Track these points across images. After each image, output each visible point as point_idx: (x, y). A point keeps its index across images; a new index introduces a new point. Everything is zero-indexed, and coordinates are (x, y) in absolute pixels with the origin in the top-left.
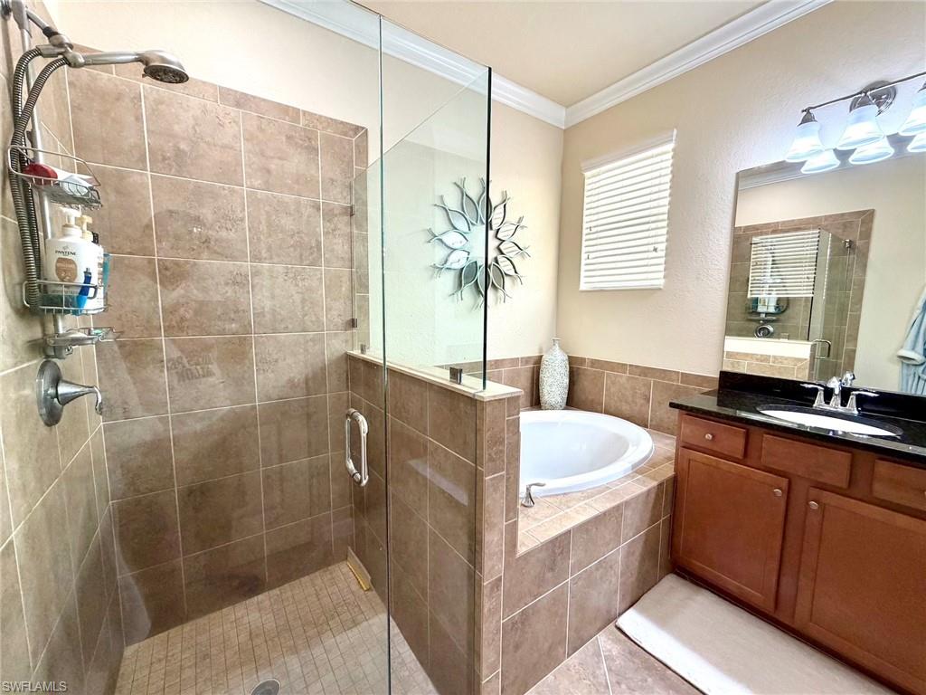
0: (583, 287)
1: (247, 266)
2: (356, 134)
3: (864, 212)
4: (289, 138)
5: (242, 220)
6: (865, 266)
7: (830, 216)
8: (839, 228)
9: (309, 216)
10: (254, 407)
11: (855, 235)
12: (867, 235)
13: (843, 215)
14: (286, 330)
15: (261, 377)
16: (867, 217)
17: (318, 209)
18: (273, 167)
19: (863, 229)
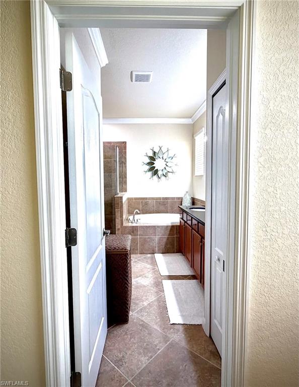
0: (196, 174)
2: (123, 143)
4: (109, 148)
18: (106, 155)
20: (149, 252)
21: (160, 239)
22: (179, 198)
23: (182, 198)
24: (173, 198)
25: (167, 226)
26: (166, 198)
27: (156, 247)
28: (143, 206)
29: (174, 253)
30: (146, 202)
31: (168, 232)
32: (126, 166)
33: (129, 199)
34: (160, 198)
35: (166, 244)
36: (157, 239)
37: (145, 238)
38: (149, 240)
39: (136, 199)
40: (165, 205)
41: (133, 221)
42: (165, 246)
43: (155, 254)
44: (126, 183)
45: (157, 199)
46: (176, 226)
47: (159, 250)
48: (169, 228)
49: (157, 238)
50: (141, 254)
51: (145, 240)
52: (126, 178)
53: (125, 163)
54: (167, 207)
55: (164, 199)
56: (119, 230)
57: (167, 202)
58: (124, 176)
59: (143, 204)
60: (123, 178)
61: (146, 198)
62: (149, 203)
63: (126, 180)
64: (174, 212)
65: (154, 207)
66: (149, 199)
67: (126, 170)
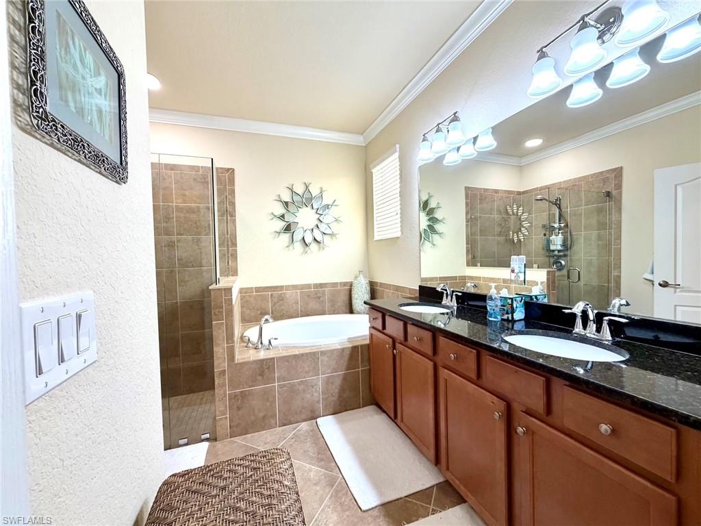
0: (376, 238)
1: (174, 238)
2: (228, 172)
3: (615, 170)
4: (194, 179)
5: (173, 218)
6: (620, 209)
7: (594, 174)
8: (600, 183)
9: (204, 213)
10: (177, 303)
11: (611, 187)
12: (619, 186)
13: (602, 173)
14: (193, 266)
15: (181, 288)
16: (618, 173)
17: (209, 209)
18: (187, 194)
19: (617, 182)
20: (304, 417)
21: (328, 382)
22: (345, 284)
23: (351, 285)
24: (335, 284)
25: (343, 350)
26: (321, 284)
27: (318, 402)
28: (274, 304)
29: (360, 408)
30: (280, 296)
31: (345, 364)
33: (242, 291)
34: (309, 286)
35: (342, 390)
36: (321, 384)
37: (293, 385)
38: (301, 388)
39: (258, 289)
40: (319, 298)
41: (260, 346)
42: (340, 397)
43: (319, 420)
44: (234, 256)
45: (303, 287)
46: (362, 346)
47: (325, 407)
48: (347, 353)
49: (319, 381)
50: (284, 425)
51: (292, 390)
52: (235, 245)
53: (233, 215)
54: (322, 302)
55: (317, 286)
56: (224, 375)
57: (324, 291)
58: (232, 241)
59: (275, 300)
60: (228, 245)
61: (281, 287)
62: (288, 296)
63: (236, 251)
64: (336, 312)
65: (298, 303)
66: (288, 287)
67: (234, 228)
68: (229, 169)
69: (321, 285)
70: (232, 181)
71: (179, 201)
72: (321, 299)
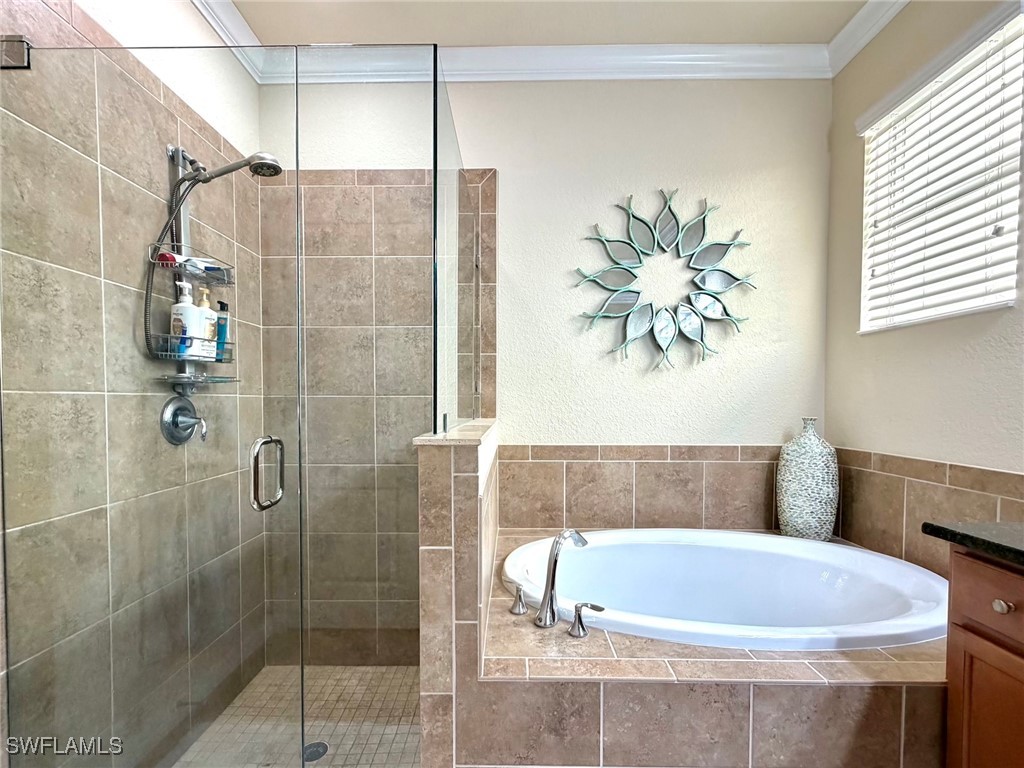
0: (866, 325)
1: (373, 329)
2: (482, 178)
4: (414, 200)
5: (370, 286)
10: (372, 469)
14: (405, 392)
18: (398, 232)
22: (755, 452)
23: (776, 455)
24: (727, 452)
26: (690, 448)
28: (574, 490)
30: (589, 470)
32: (492, 292)
33: (503, 452)
34: (660, 451)
39: (539, 451)
40: (686, 482)
44: (489, 370)
45: (644, 452)
46: (914, 689)
52: (492, 346)
53: (490, 277)
54: (694, 493)
55: (681, 453)
56: (447, 710)
57: (697, 469)
58: (485, 336)
59: (578, 479)
60: (477, 347)
61: (592, 451)
62: (607, 472)
63: (493, 360)
64: (728, 523)
65: (630, 492)
66: (607, 451)
67: (490, 307)
68: (485, 172)
69: (692, 452)
70: (490, 199)
71: (382, 250)
72: (691, 486)
